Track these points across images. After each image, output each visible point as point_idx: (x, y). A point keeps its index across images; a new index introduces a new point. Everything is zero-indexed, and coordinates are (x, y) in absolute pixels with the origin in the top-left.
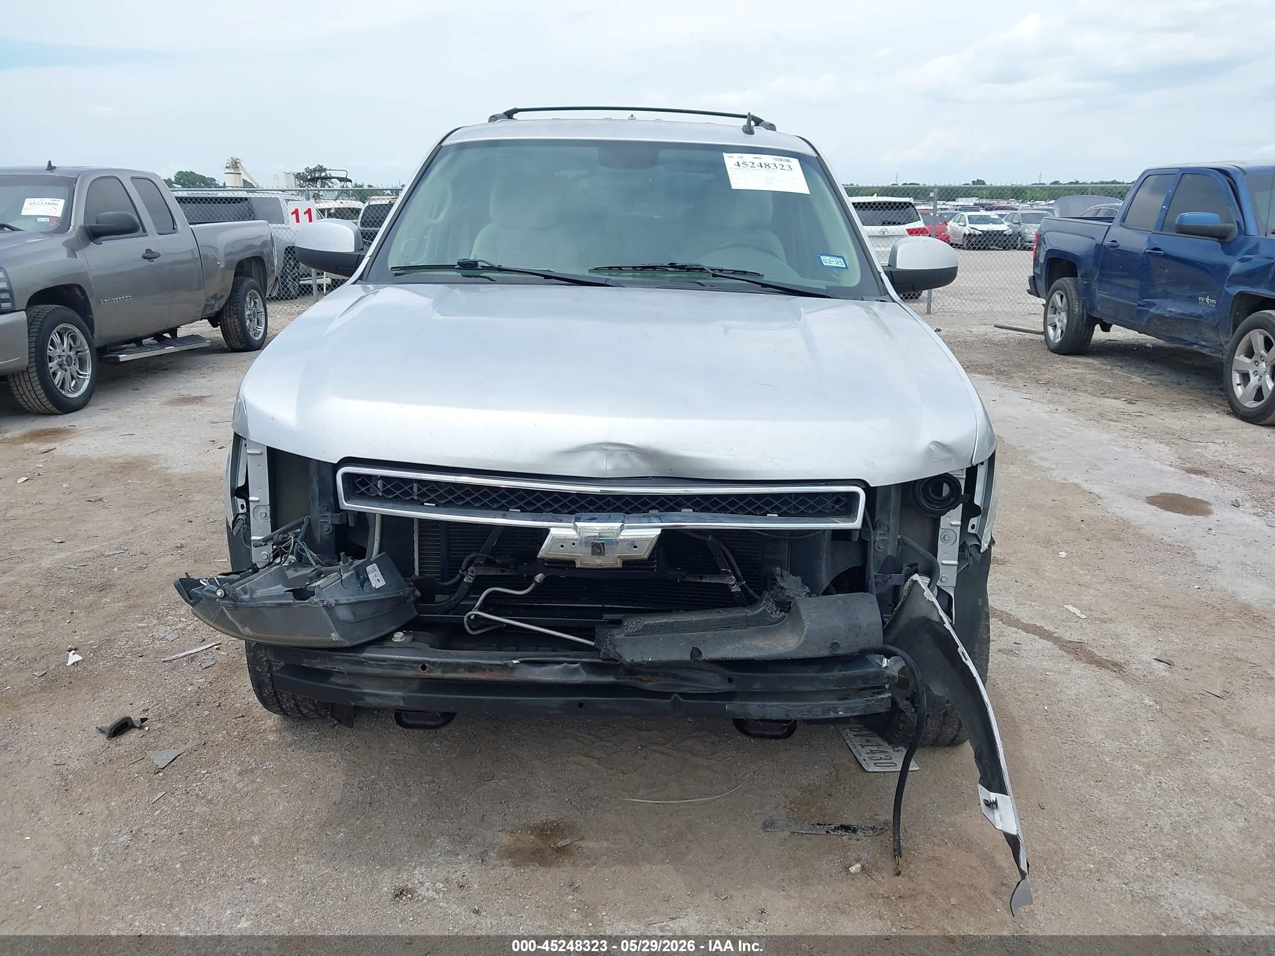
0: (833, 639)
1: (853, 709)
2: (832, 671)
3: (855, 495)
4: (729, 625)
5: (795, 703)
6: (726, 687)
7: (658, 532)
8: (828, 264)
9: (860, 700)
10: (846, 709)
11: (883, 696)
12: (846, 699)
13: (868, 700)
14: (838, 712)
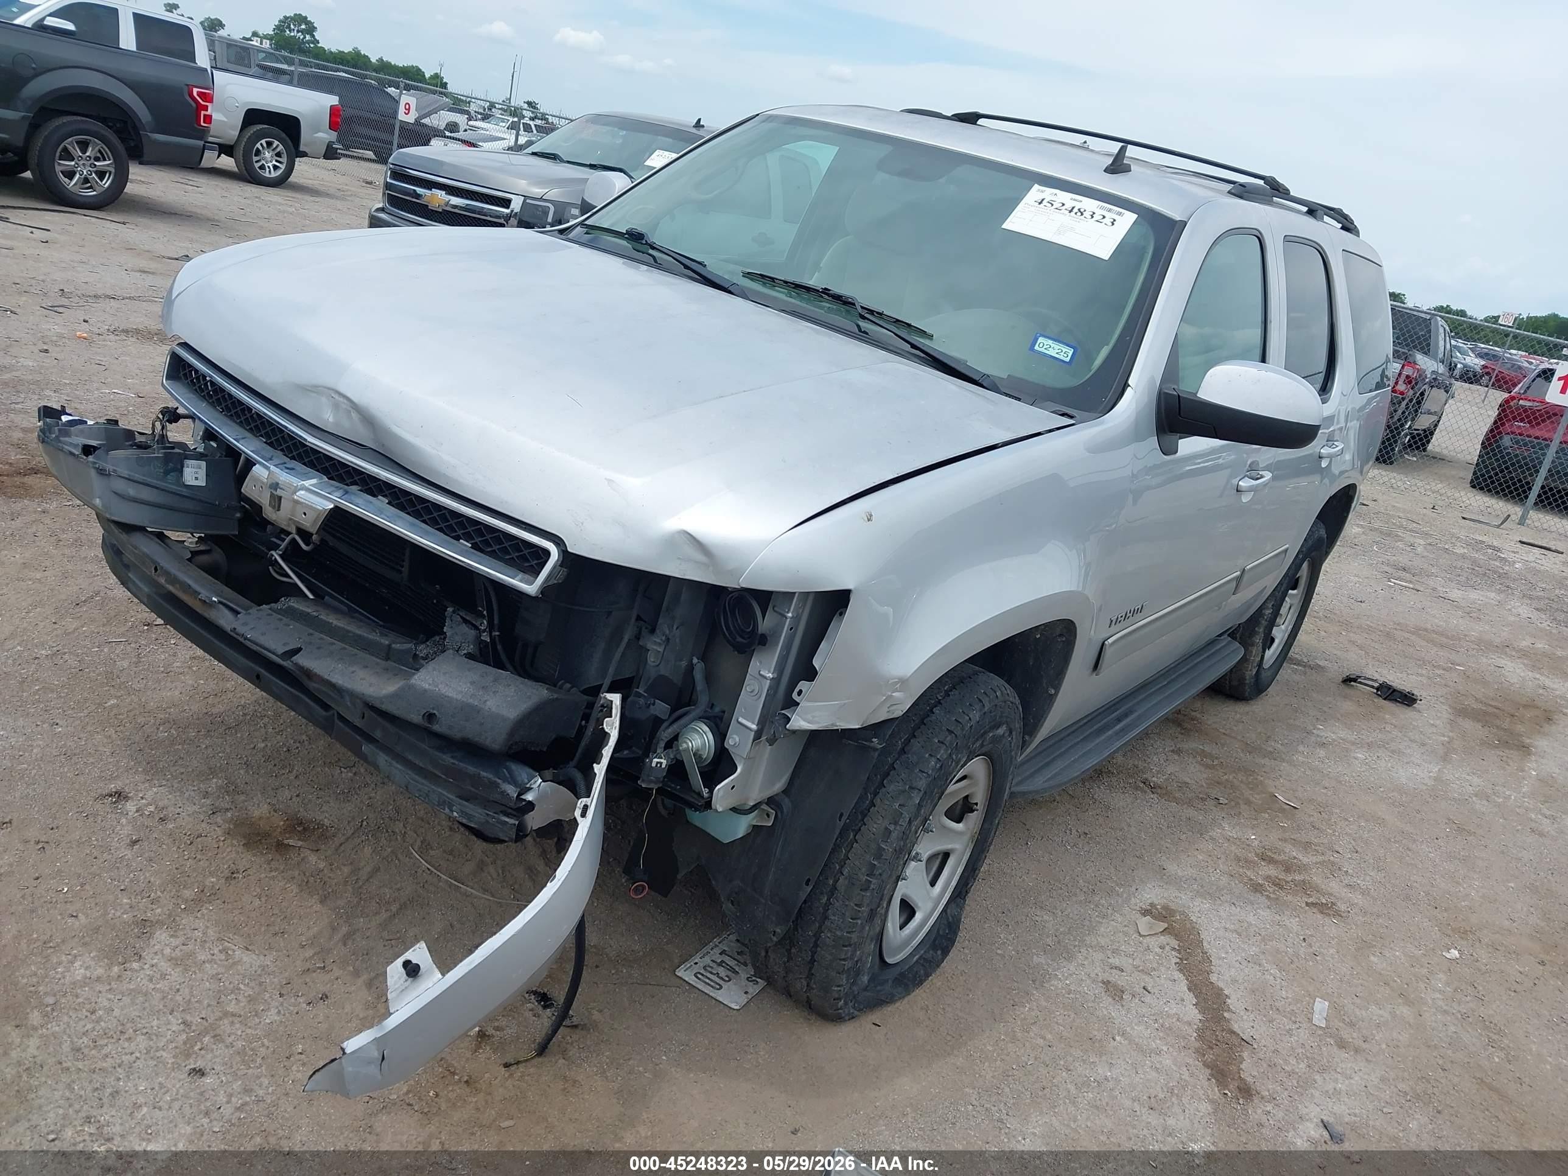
0: (433, 709)
1: (470, 817)
2: (444, 753)
3: (547, 553)
4: (366, 646)
5: (417, 777)
6: (358, 722)
7: (332, 506)
8: (1042, 350)
9: (480, 811)
10: (462, 812)
11: (507, 819)
12: (467, 800)
13: (488, 815)
14: (452, 811)
